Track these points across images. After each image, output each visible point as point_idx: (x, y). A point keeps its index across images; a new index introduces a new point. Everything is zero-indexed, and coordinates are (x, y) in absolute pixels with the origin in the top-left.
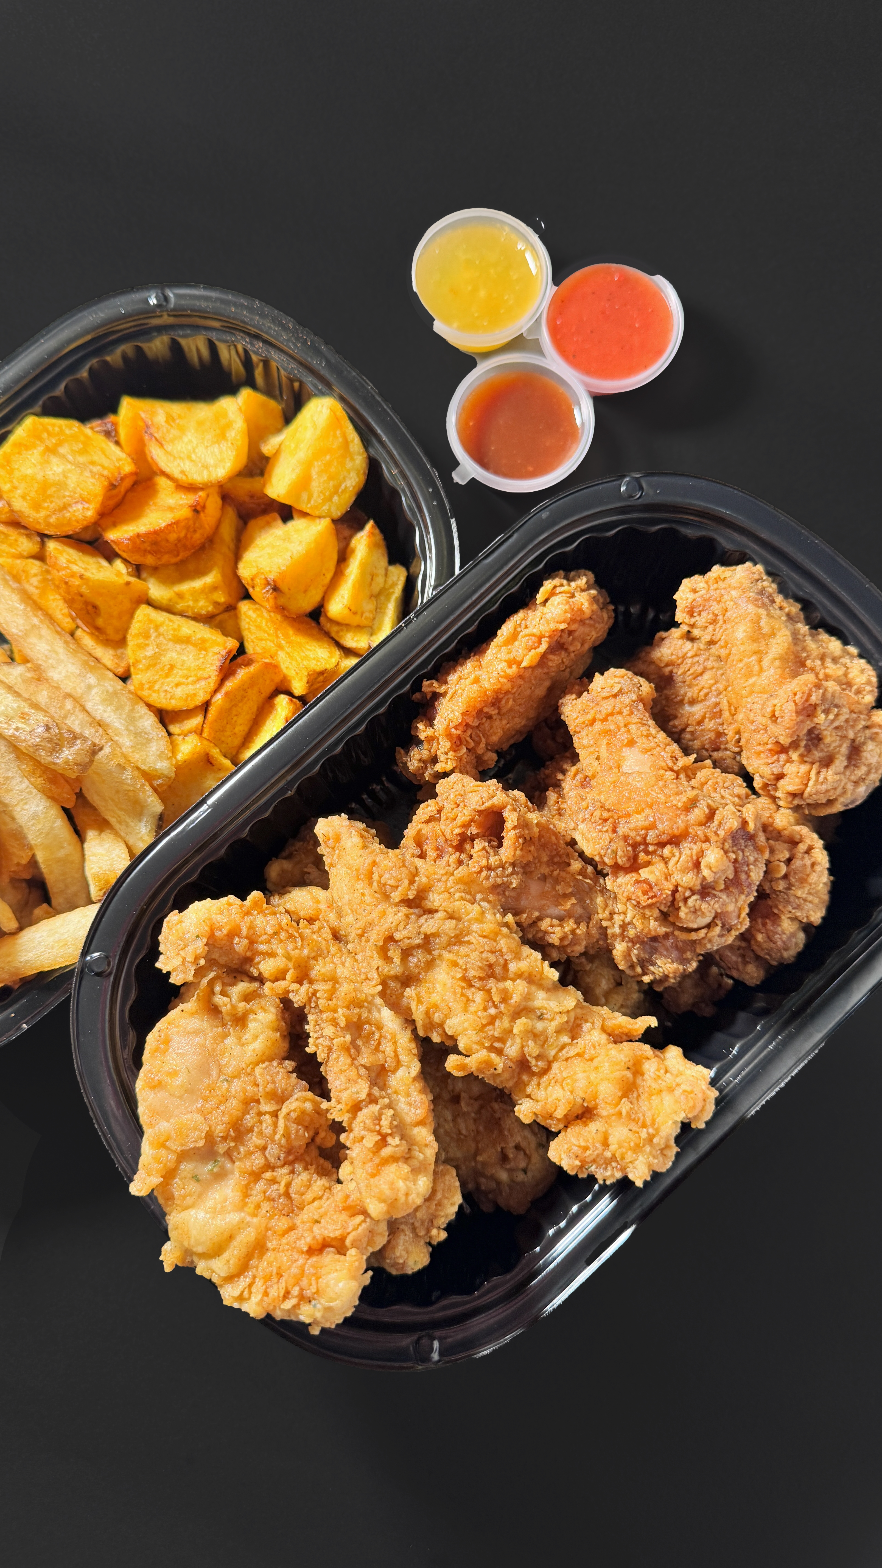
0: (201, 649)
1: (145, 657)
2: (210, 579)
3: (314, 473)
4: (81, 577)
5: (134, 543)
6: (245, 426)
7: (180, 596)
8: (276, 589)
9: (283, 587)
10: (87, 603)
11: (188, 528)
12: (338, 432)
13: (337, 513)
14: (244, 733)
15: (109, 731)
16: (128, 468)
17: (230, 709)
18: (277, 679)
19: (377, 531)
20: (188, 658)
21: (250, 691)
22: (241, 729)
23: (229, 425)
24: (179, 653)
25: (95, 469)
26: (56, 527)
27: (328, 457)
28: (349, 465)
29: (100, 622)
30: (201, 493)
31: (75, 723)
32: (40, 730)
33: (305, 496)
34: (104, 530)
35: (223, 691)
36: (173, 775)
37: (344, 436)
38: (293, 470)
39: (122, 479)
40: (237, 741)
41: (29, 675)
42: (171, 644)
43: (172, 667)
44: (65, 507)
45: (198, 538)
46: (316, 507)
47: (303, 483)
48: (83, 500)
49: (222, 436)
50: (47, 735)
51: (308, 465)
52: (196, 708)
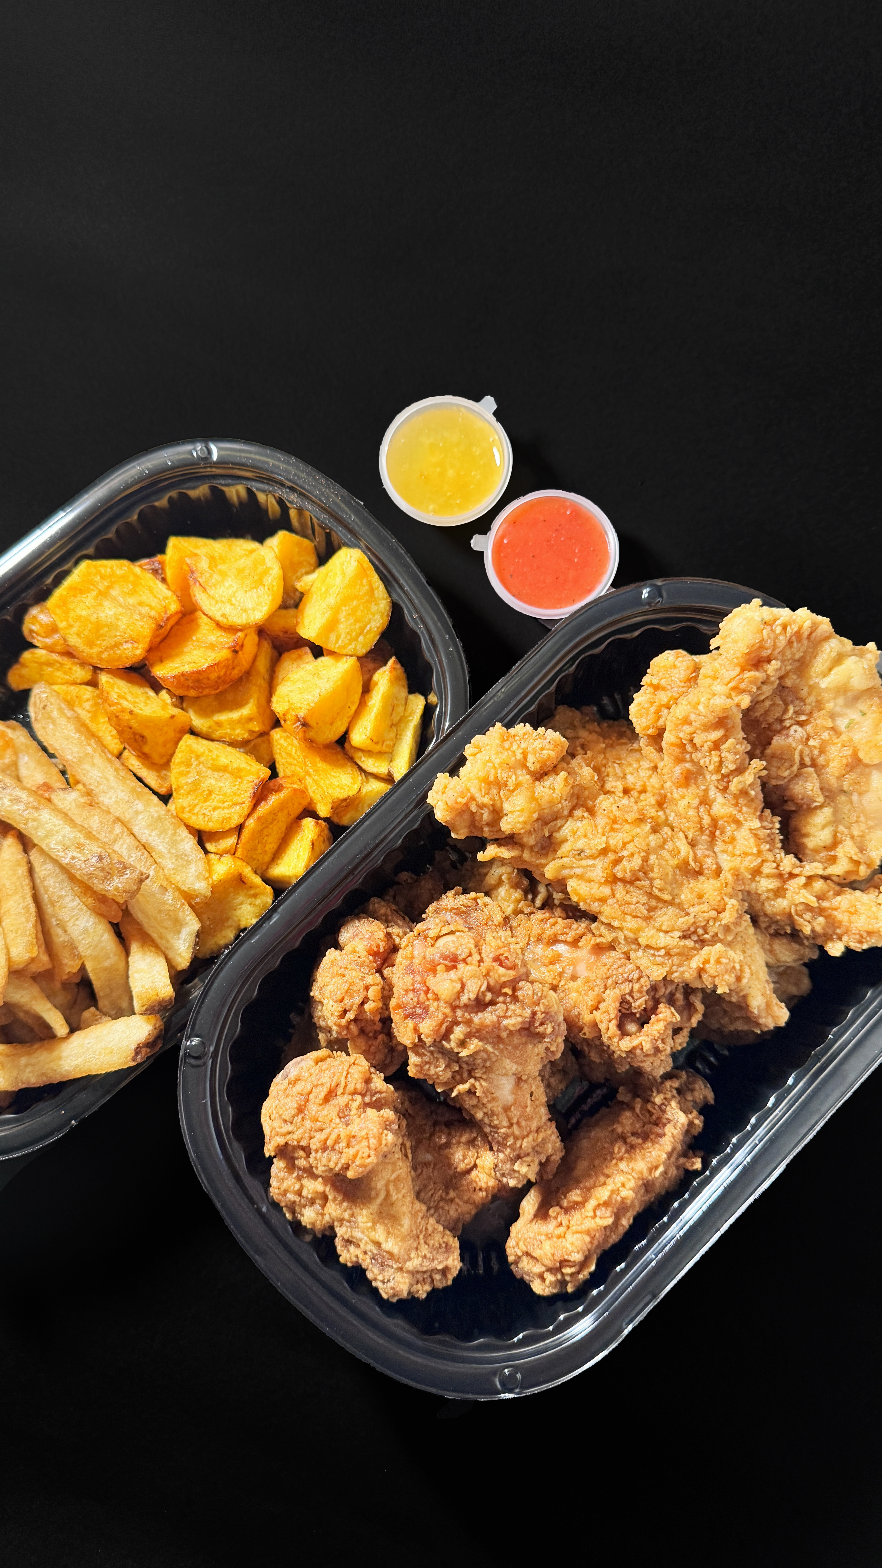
0: (236, 777)
1: (187, 784)
2: (247, 710)
3: (342, 617)
4: (131, 712)
5: (179, 681)
6: (280, 572)
7: (219, 724)
8: (305, 724)
9: (312, 722)
10: (135, 734)
11: (227, 667)
12: (365, 581)
13: (362, 651)
14: (273, 850)
15: (153, 854)
16: (174, 607)
17: (262, 830)
18: (305, 803)
19: (399, 666)
20: (225, 785)
21: (280, 814)
22: (271, 847)
23: (266, 572)
24: (217, 780)
25: (144, 610)
26: (107, 661)
27: (355, 603)
28: (374, 608)
29: (146, 749)
30: (239, 634)
31: (124, 848)
32: (94, 860)
33: (333, 637)
34: (152, 665)
35: (256, 815)
36: (209, 894)
37: (370, 584)
38: (323, 614)
39: (168, 619)
40: (267, 858)
41: (83, 800)
42: (209, 772)
43: (210, 793)
44: (117, 645)
45: (236, 673)
46: (344, 647)
47: (331, 626)
48: (134, 641)
49: (259, 582)
50: (100, 865)
51: (336, 610)
52: (231, 830)
